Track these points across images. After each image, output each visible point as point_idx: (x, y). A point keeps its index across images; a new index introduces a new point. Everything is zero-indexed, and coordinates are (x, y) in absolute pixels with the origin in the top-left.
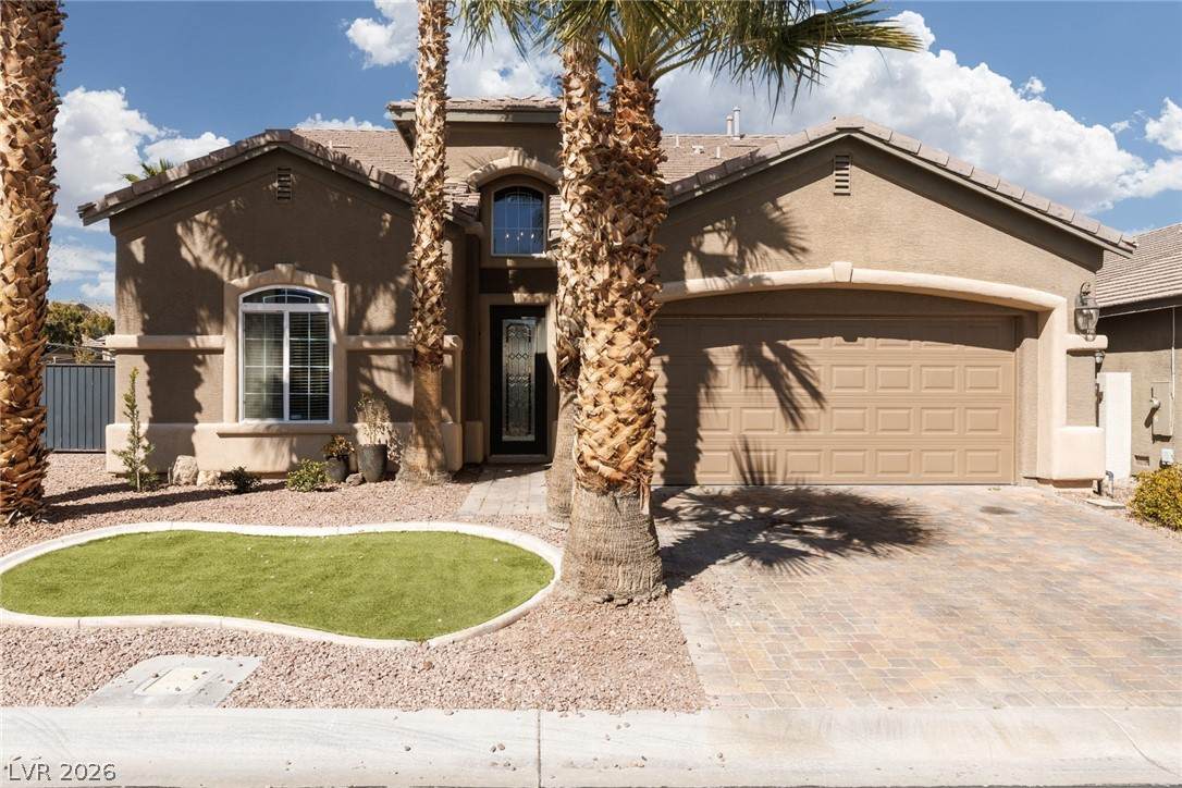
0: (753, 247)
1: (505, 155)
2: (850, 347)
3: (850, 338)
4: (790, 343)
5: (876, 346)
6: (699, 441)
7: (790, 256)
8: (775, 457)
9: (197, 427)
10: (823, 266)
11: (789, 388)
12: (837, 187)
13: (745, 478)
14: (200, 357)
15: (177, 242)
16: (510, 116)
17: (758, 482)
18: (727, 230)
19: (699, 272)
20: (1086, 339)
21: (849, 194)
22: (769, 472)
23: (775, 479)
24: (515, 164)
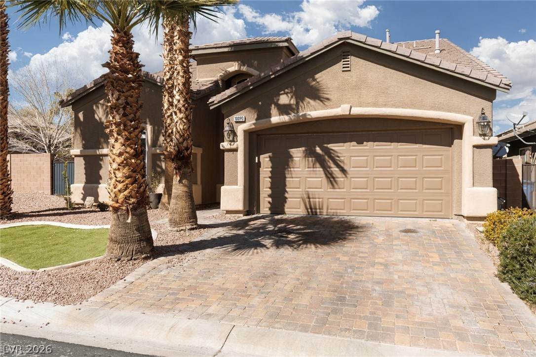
0: (303, 100)
1: (233, 66)
2: (360, 147)
3: (360, 142)
4: (330, 146)
5: (373, 146)
6: (286, 193)
7: (321, 103)
8: (322, 201)
9: (100, 186)
10: (337, 107)
11: (330, 167)
12: (343, 68)
13: (308, 212)
14: (101, 157)
15: (93, 112)
16: (233, 48)
17: (314, 214)
18: (291, 92)
19: (278, 113)
20: (484, 139)
21: (350, 71)
22: (320, 209)
23: (323, 212)
24: (237, 69)
